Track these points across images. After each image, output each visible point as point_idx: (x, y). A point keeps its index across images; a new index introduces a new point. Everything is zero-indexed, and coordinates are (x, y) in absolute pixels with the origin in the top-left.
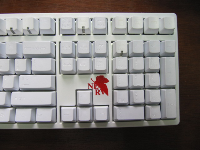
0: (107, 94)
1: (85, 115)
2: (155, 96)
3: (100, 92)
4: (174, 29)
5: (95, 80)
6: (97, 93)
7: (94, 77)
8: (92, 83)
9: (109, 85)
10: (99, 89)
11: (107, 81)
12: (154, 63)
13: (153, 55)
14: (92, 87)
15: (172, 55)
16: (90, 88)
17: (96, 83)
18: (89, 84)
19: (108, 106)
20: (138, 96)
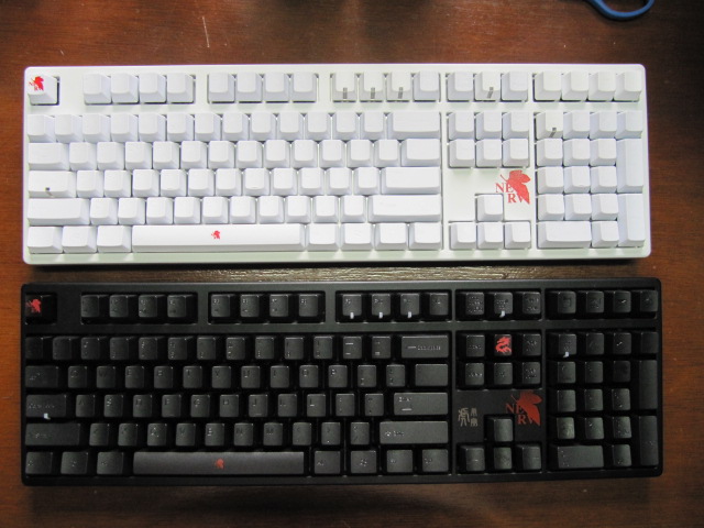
0: (528, 200)
1: (493, 233)
2: (609, 204)
3: (517, 198)
4: (640, 92)
5: (507, 177)
6: (511, 199)
7: (505, 173)
8: (502, 182)
9: (530, 186)
10: (515, 192)
11: (527, 179)
12: (608, 149)
13: (606, 135)
14: (502, 189)
15: (637, 135)
16: (500, 191)
17: (508, 182)
18: (498, 185)
19: (529, 221)
20: (583, 204)
